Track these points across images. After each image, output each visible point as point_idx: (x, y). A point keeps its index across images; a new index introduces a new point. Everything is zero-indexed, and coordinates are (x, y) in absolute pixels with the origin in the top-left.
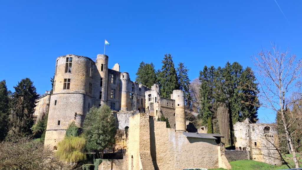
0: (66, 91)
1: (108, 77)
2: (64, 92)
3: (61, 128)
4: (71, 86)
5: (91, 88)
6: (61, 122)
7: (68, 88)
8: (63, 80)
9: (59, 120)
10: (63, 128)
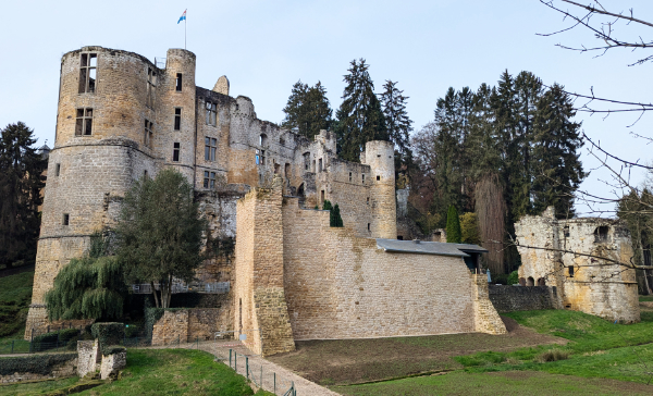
0: (83, 139)
1: (196, 108)
2: (77, 142)
3: (70, 233)
4: (94, 128)
5: (151, 133)
6: (70, 218)
7: (88, 132)
8: (75, 113)
9: (67, 212)
10: (75, 233)
